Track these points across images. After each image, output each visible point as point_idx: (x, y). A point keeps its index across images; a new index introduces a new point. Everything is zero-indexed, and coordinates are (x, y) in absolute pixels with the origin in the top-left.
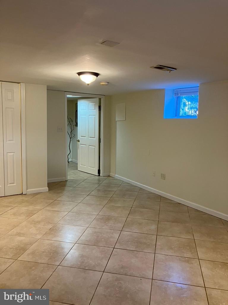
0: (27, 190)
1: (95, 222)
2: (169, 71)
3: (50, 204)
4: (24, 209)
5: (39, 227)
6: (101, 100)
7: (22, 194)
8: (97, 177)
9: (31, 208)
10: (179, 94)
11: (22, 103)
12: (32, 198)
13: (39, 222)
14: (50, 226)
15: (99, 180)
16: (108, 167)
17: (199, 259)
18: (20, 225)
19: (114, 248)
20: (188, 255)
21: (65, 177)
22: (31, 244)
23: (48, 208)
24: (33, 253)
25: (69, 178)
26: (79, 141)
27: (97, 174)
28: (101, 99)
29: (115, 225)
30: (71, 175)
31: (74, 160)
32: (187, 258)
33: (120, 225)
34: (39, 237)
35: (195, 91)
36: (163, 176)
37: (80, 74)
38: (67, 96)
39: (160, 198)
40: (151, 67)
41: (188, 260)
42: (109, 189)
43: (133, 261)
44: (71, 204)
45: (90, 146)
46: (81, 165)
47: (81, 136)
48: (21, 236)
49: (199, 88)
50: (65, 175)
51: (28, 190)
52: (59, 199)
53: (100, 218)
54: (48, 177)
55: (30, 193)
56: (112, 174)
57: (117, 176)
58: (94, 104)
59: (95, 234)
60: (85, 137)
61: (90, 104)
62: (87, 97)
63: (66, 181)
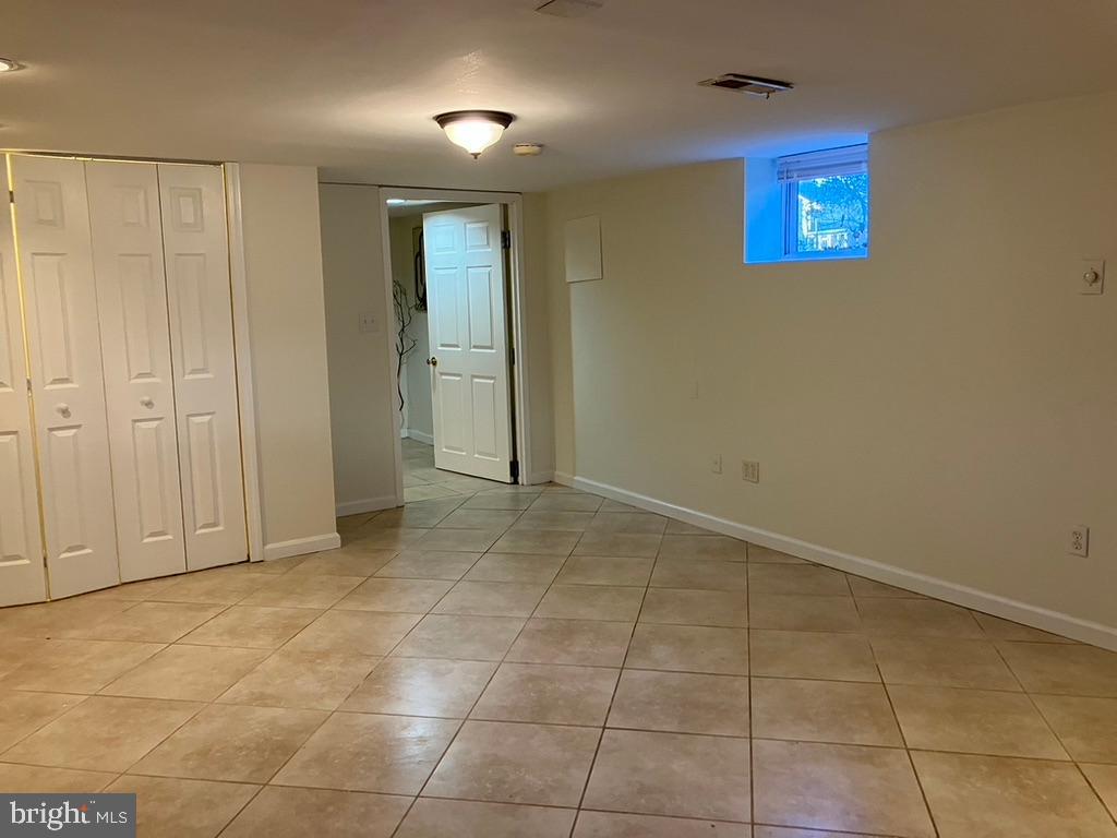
0: (264, 545)
1: (522, 643)
2: (766, 94)
3: (352, 593)
4: (263, 613)
5: (327, 671)
6: (510, 210)
7: (248, 561)
8: (509, 490)
9: (287, 607)
10: (795, 175)
11: (232, 231)
12: (284, 573)
13: (325, 655)
14: (366, 667)
15: (515, 498)
16: (547, 451)
17: (908, 750)
18: (259, 667)
19: (604, 728)
20: (868, 737)
21: (396, 493)
22: (310, 730)
23: (351, 605)
24: (321, 760)
25: (409, 495)
26: (435, 364)
27: (508, 478)
28: (510, 206)
29: (596, 651)
30: (414, 488)
31: (417, 433)
32: (864, 749)
33: (616, 650)
34: (331, 704)
35: (854, 160)
36: (752, 471)
37: (443, 119)
38: (388, 201)
39: (746, 550)
40: (702, 83)
41: (868, 754)
42: (561, 529)
43: (676, 766)
44: (429, 587)
45: (476, 380)
46: (446, 447)
47: (442, 345)
48: (266, 706)
49: (866, 148)
50: (395, 486)
51: (268, 547)
52: (384, 571)
53: (539, 631)
54: (339, 496)
55: (274, 558)
56: (561, 475)
57: (581, 481)
58: (485, 225)
59: (530, 685)
60: (457, 346)
61: (468, 226)
62: (456, 203)
63: (398, 507)
